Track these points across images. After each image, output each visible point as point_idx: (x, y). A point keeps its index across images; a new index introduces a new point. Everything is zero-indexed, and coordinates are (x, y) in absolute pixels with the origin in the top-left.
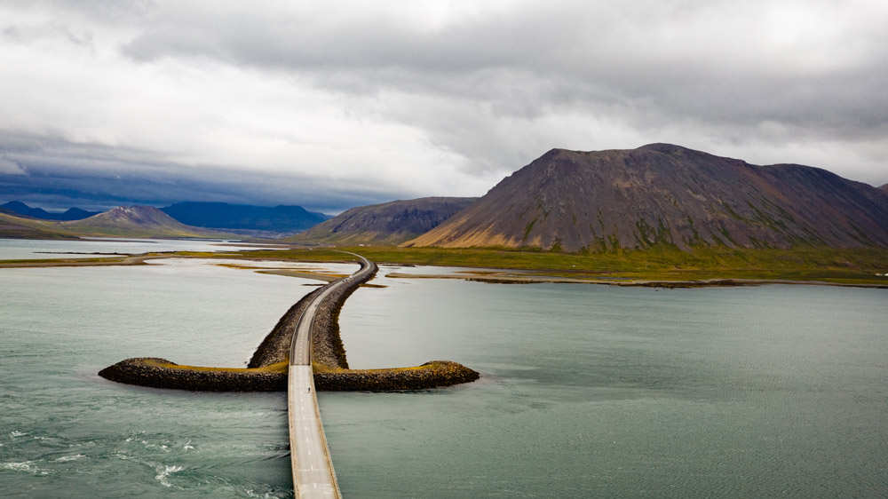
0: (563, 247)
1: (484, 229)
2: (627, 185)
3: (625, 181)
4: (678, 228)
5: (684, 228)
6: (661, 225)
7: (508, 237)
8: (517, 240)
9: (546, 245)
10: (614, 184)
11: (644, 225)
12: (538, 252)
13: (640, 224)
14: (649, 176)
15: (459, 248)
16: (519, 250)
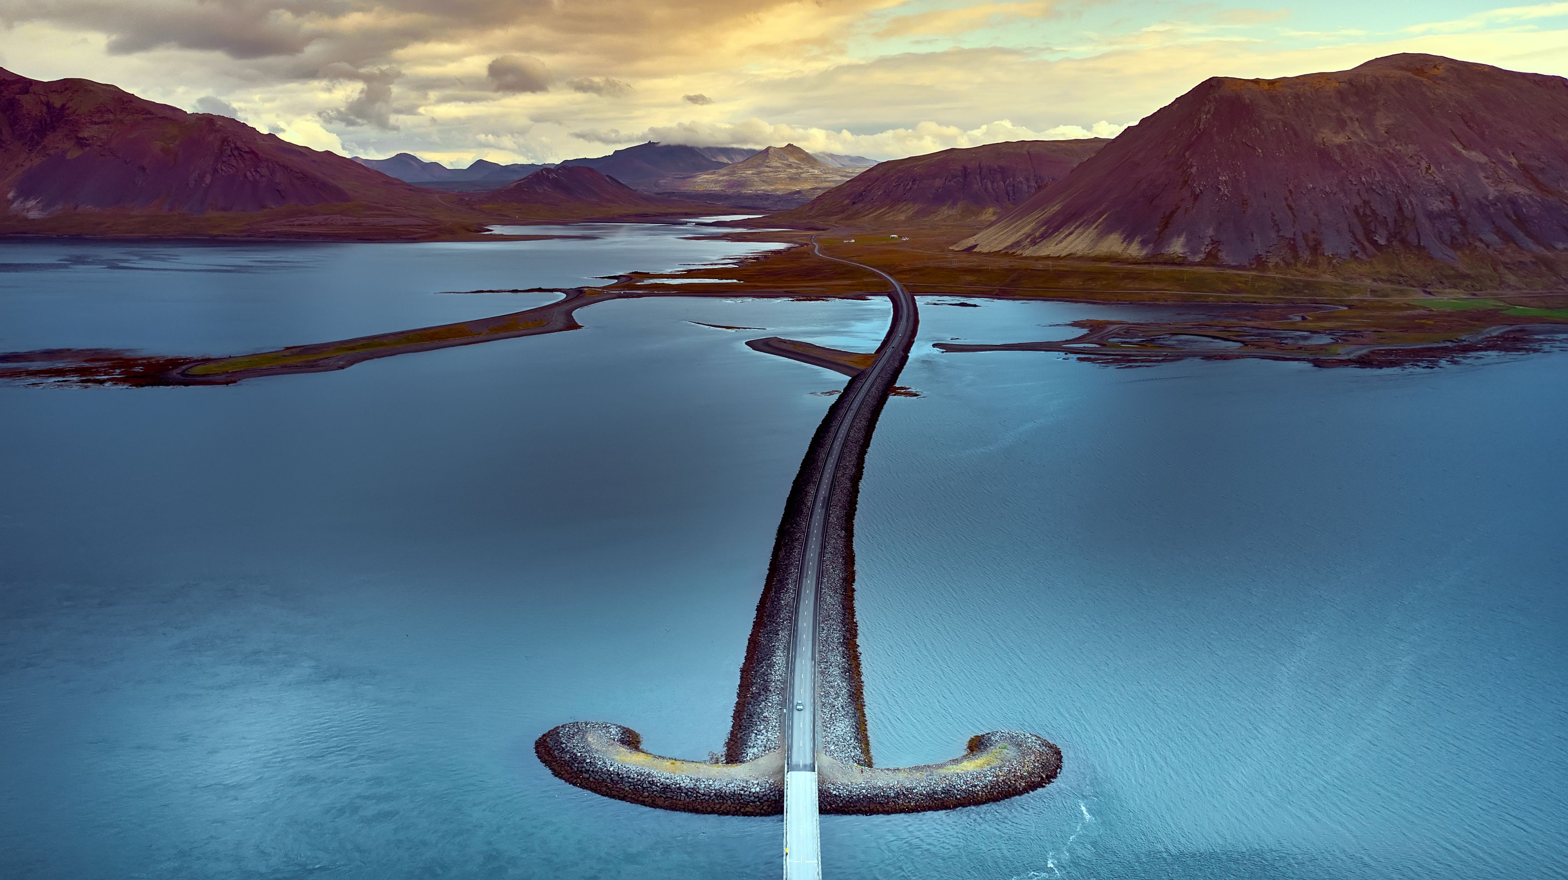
0: (1222, 255)
1: (1090, 223)
2: (1340, 139)
3: (1337, 133)
4: (1431, 216)
5: (1442, 215)
6: (1400, 209)
7: (1129, 238)
8: (1144, 243)
9: (1194, 252)
10: (1318, 139)
11: (1368, 212)
12: (1180, 264)
13: (1361, 211)
14: (1382, 121)
15: (1048, 258)
16: (1146, 261)
